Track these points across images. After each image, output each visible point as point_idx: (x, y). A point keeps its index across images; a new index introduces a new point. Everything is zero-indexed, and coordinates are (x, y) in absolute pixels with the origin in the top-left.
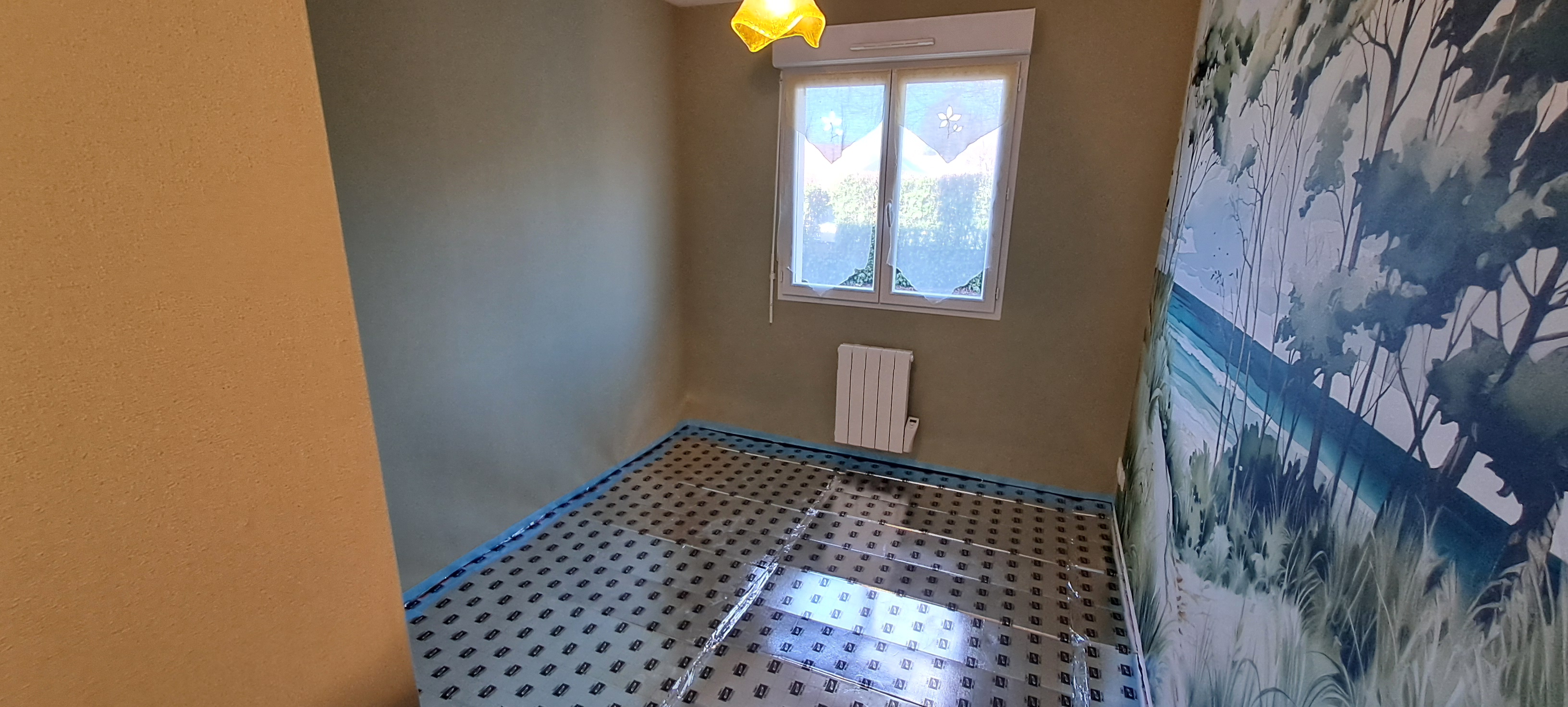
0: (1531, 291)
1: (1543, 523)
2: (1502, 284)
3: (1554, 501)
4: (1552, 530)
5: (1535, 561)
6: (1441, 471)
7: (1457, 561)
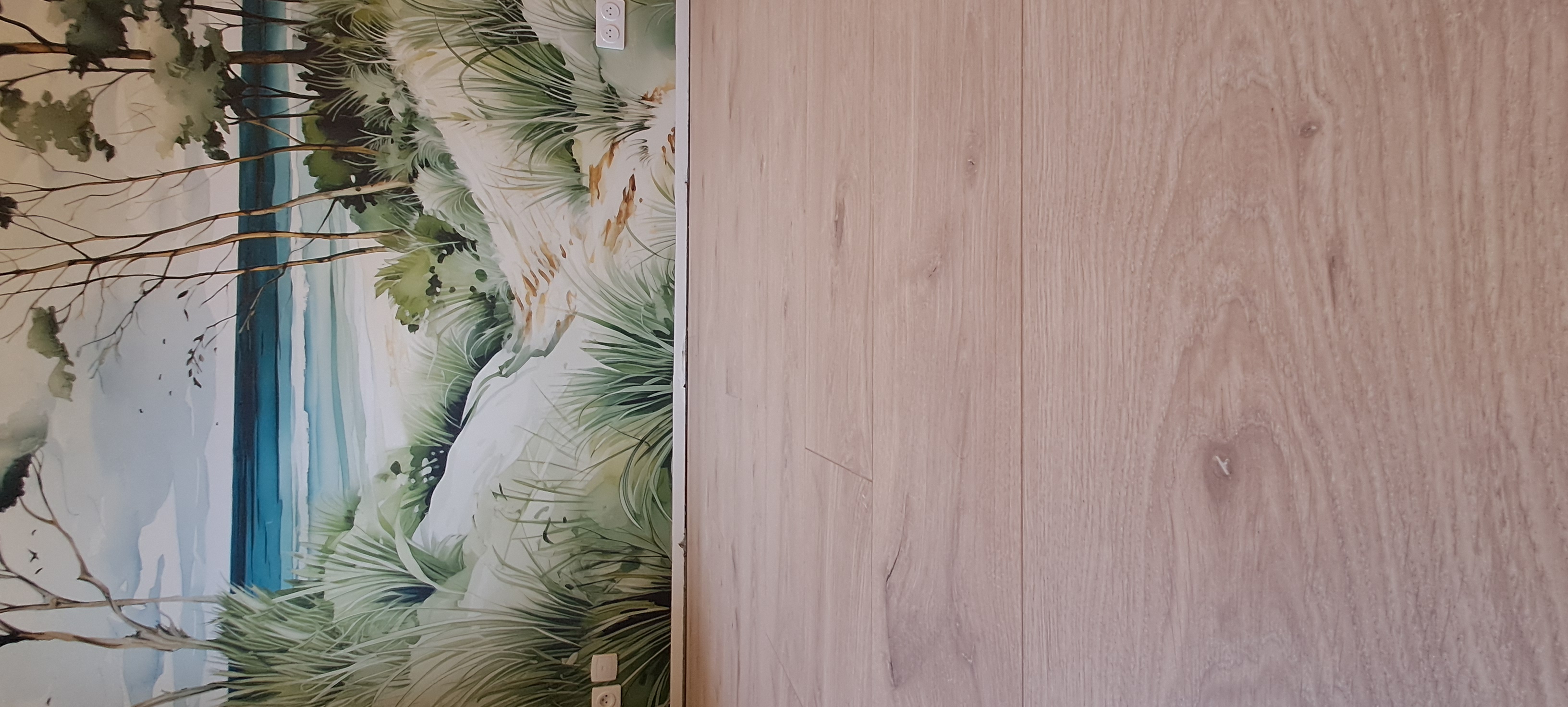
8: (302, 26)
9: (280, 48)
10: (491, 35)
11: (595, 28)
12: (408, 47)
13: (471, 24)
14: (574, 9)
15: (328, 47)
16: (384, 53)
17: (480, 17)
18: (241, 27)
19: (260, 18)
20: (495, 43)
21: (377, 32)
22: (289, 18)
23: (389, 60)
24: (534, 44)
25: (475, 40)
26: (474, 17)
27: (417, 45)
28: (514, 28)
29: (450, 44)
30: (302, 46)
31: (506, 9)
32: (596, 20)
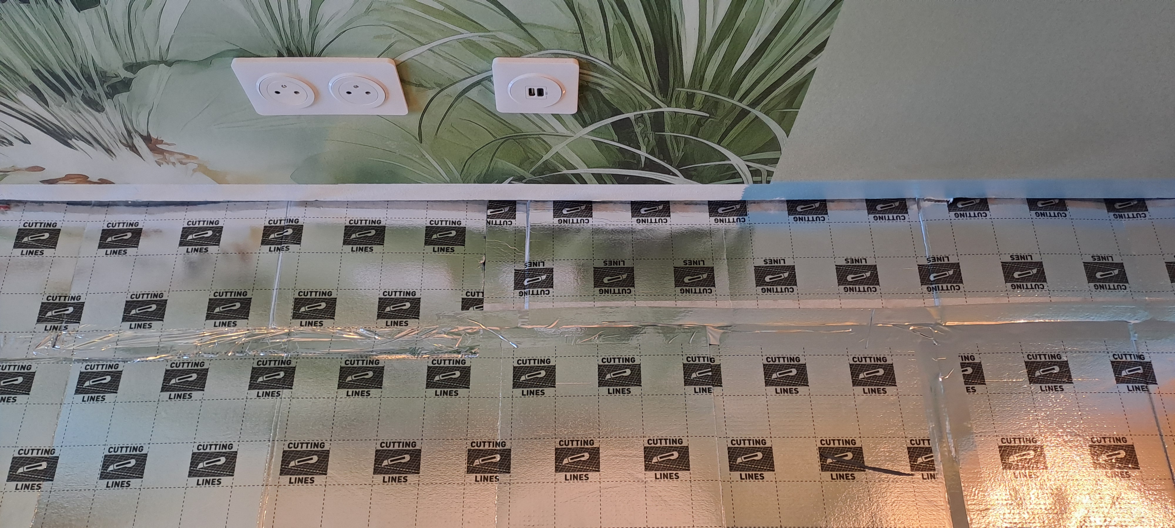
32: (319, 55)
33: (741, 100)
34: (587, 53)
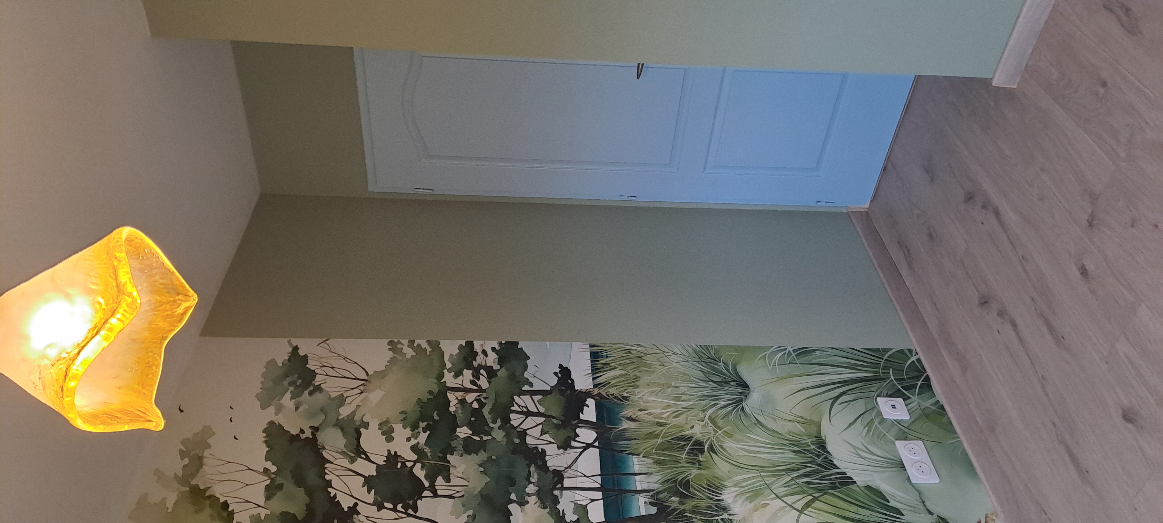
0: (524, 418)
1: (588, 392)
2: (524, 429)
3: (580, 391)
4: (587, 389)
5: (598, 391)
6: (595, 430)
7: (618, 414)
8: (651, 494)
9: (635, 514)
10: (812, 483)
11: (904, 467)
12: (743, 502)
13: (793, 476)
14: (879, 454)
15: (675, 509)
16: (724, 509)
17: (799, 470)
18: (602, 501)
19: (615, 491)
20: (819, 490)
21: (713, 492)
22: (639, 488)
23: (730, 515)
24: (853, 487)
25: (799, 489)
26: (793, 470)
27: (751, 499)
28: (831, 475)
29: (779, 495)
30: (653, 510)
31: (819, 460)
32: (902, 460)
33: (881, 362)
34: (874, 397)
